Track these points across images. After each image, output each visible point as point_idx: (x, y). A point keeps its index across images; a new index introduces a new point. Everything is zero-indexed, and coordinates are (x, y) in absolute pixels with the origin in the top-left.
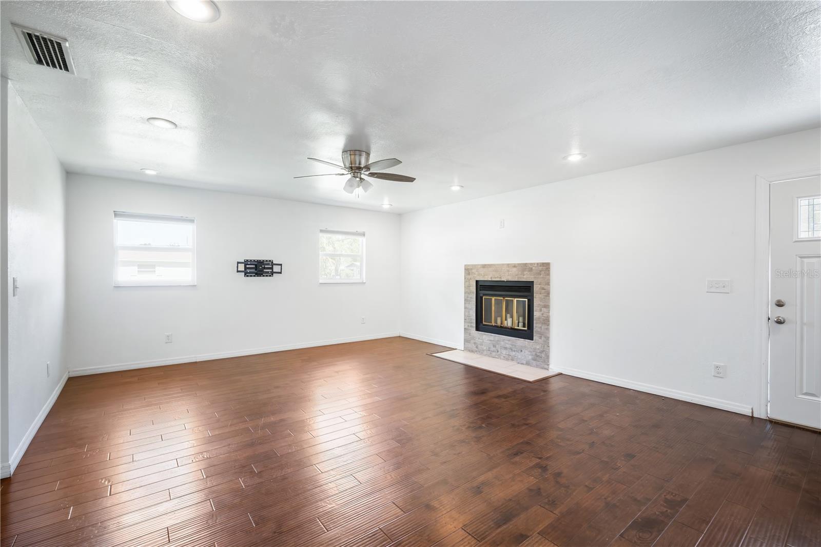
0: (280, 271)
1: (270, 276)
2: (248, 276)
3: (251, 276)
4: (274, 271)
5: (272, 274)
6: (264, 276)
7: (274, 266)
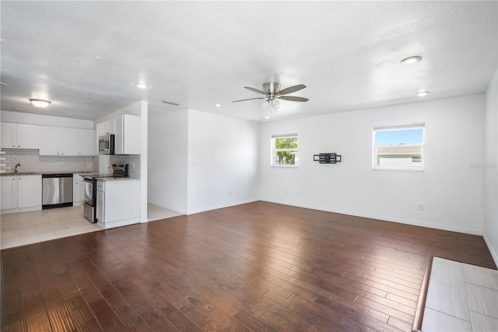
0: (340, 160)
1: (334, 163)
2: (321, 163)
3: (323, 163)
4: (337, 160)
5: (336, 162)
6: (330, 163)
7: (337, 157)
